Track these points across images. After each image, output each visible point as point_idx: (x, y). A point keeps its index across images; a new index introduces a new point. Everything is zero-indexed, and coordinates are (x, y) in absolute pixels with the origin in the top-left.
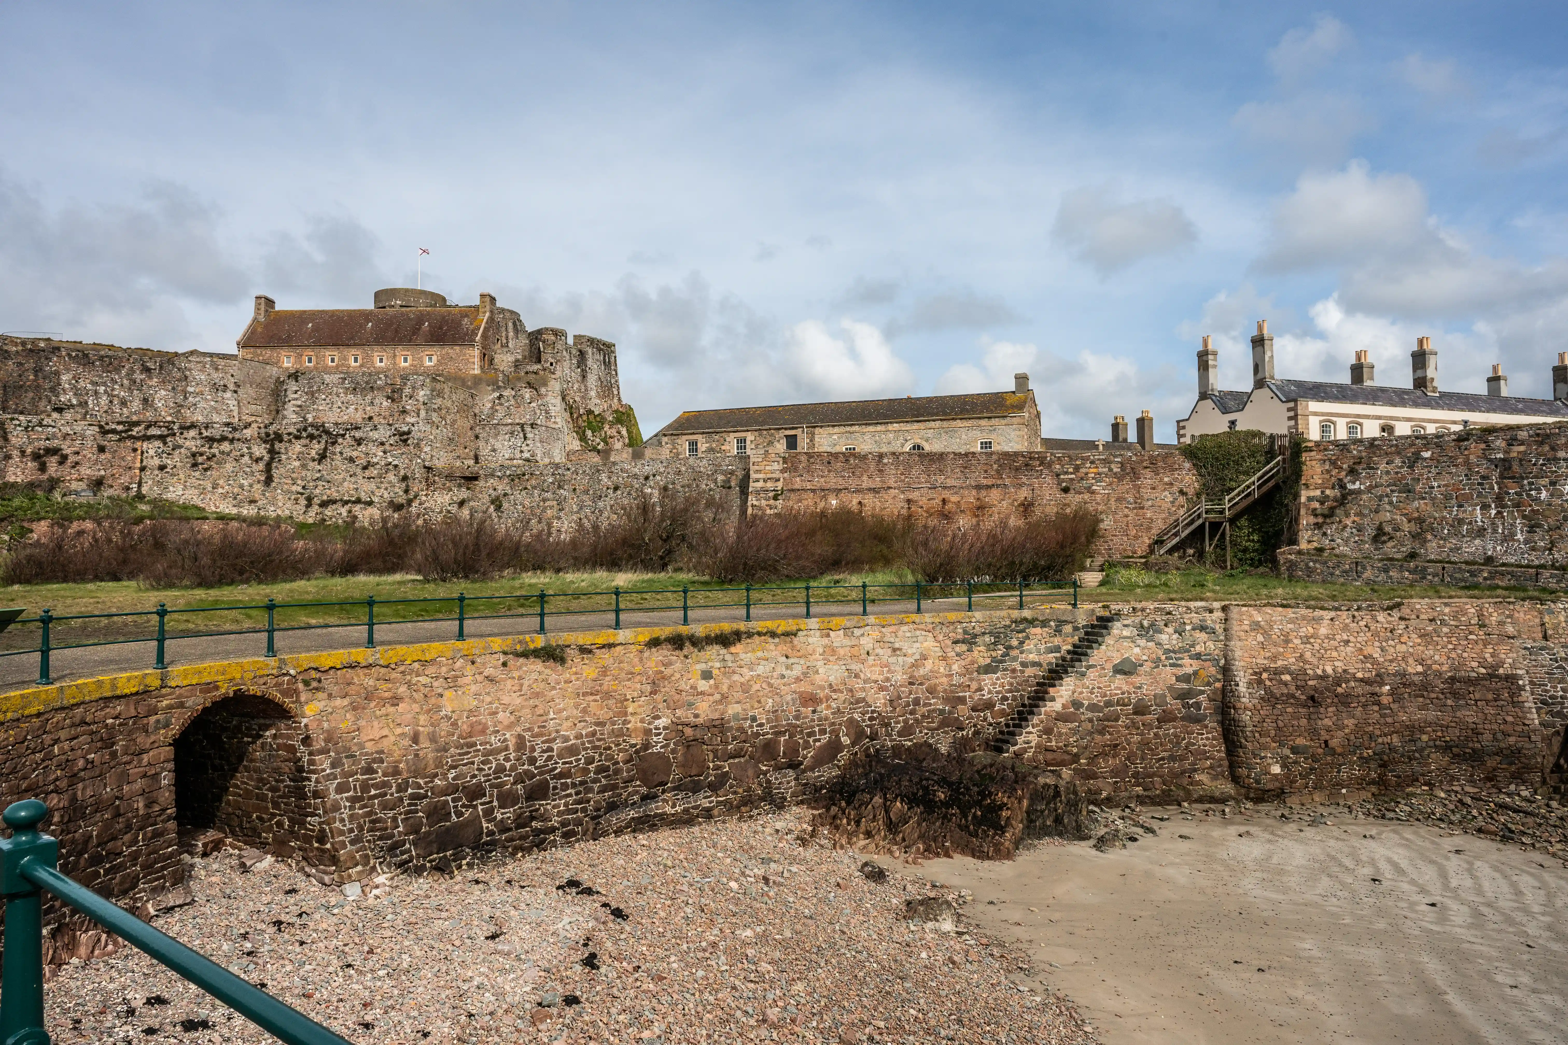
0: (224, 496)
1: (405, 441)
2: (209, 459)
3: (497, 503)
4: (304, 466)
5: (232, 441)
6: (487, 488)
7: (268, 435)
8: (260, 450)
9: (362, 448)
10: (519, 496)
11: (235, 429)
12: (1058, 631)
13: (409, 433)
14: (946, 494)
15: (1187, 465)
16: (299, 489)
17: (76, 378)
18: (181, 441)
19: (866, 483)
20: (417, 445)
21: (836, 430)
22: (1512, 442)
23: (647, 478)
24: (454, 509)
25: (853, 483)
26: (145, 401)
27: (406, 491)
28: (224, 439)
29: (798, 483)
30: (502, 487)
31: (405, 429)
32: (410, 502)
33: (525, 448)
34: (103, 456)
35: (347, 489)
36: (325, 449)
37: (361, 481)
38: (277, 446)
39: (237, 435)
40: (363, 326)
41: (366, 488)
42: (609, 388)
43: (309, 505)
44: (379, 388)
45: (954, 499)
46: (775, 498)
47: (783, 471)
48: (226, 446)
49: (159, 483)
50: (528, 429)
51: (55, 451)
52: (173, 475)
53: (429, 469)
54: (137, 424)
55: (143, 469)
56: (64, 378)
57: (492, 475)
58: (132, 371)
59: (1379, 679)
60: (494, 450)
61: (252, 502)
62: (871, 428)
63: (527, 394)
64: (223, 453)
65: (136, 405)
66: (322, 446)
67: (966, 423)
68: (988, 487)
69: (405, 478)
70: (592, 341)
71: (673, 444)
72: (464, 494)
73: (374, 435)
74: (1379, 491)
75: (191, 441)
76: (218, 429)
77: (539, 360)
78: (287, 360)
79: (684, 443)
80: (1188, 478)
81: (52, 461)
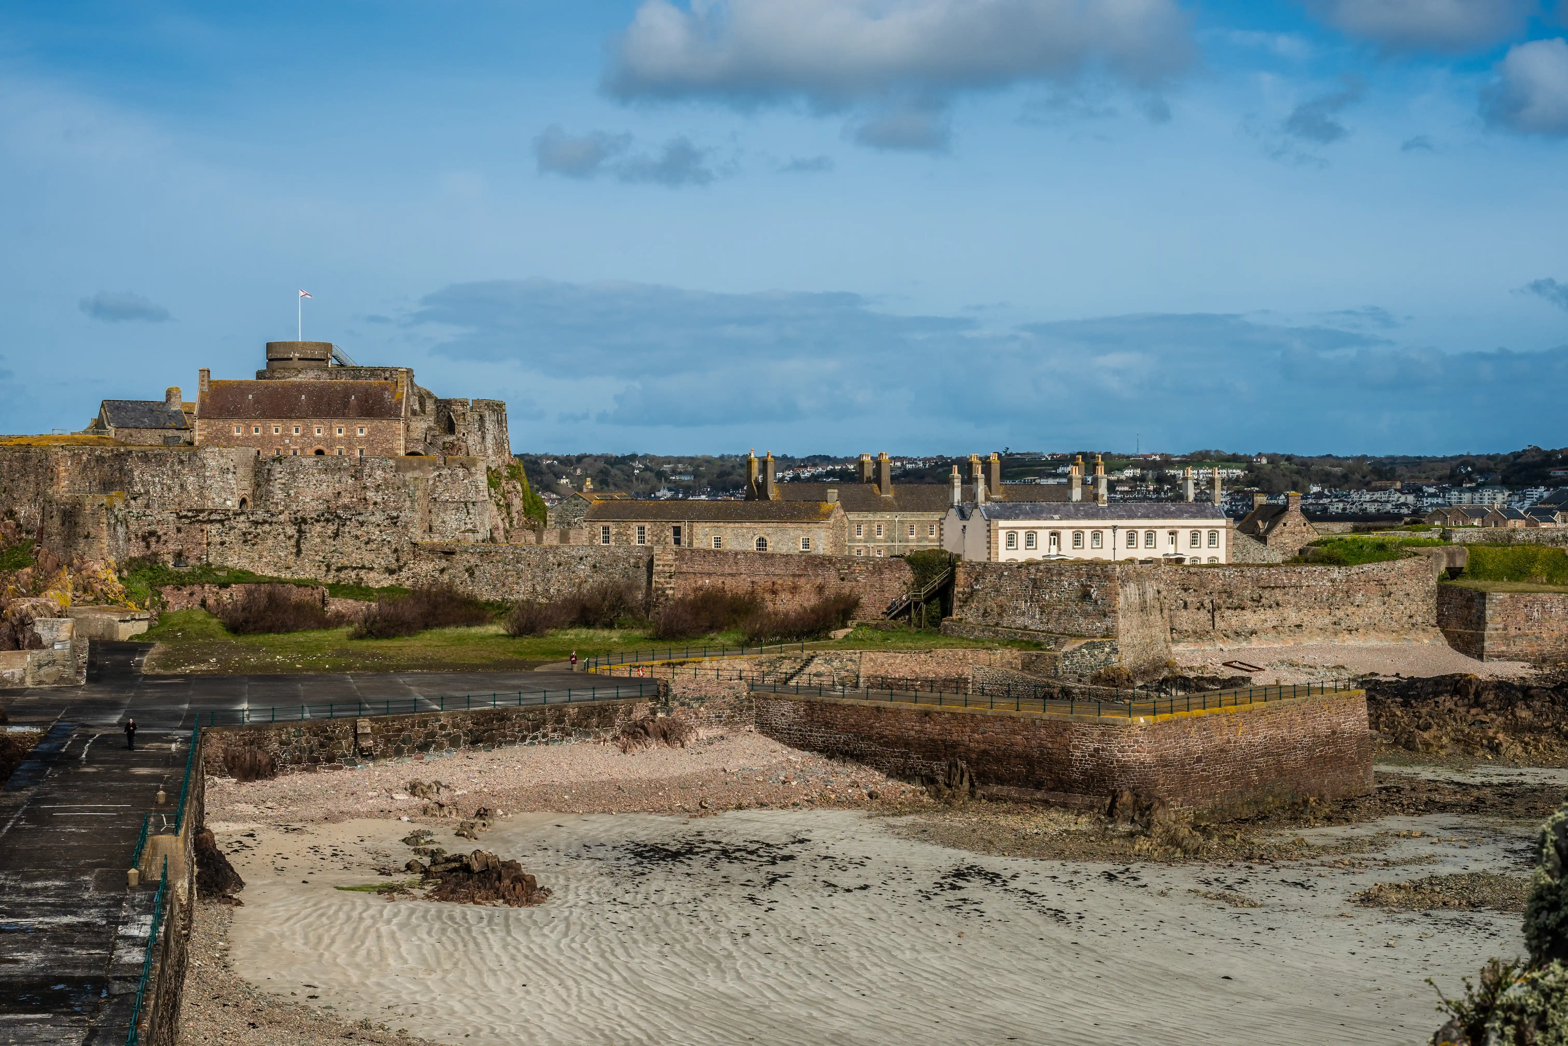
0: (268, 564)
1: (395, 523)
2: (255, 537)
3: (470, 571)
4: (323, 542)
5: (271, 524)
6: (462, 560)
7: (296, 519)
8: (291, 530)
9: (364, 528)
10: (488, 567)
11: (273, 515)
12: (795, 661)
13: (398, 517)
14: (775, 579)
15: (908, 568)
16: (321, 559)
17: (142, 473)
18: (234, 524)
19: (727, 570)
20: (405, 527)
21: (708, 524)
22: (1038, 570)
23: (581, 559)
24: (437, 575)
25: (719, 570)
26: (182, 485)
27: (397, 560)
28: (265, 522)
29: (684, 568)
30: (473, 559)
31: (395, 514)
32: (400, 569)
33: (468, 521)
34: (180, 535)
35: (355, 558)
36: (338, 529)
37: (364, 553)
38: (303, 527)
39: (274, 519)
40: (298, 398)
41: (368, 558)
42: (502, 444)
43: (328, 570)
45: (780, 582)
46: (670, 577)
47: (675, 560)
48: (267, 527)
49: (221, 555)
50: (470, 506)
51: (152, 533)
52: (231, 549)
53: (415, 545)
54: (203, 511)
55: (208, 544)
56: (136, 473)
57: (466, 551)
59: (917, 680)
60: (444, 522)
61: (288, 568)
62: (731, 525)
63: (461, 472)
64: (264, 532)
66: (336, 527)
67: (793, 525)
68: (800, 576)
69: (396, 551)
70: (487, 404)
71: (591, 527)
72: (444, 564)
73: (373, 519)
74: (986, 590)
75: (242, 524)
76: (260, 515)
77: (451, 428)
78: (237, 429)
79: (599, 527)
80: (908, 575)
81: (153, 539)
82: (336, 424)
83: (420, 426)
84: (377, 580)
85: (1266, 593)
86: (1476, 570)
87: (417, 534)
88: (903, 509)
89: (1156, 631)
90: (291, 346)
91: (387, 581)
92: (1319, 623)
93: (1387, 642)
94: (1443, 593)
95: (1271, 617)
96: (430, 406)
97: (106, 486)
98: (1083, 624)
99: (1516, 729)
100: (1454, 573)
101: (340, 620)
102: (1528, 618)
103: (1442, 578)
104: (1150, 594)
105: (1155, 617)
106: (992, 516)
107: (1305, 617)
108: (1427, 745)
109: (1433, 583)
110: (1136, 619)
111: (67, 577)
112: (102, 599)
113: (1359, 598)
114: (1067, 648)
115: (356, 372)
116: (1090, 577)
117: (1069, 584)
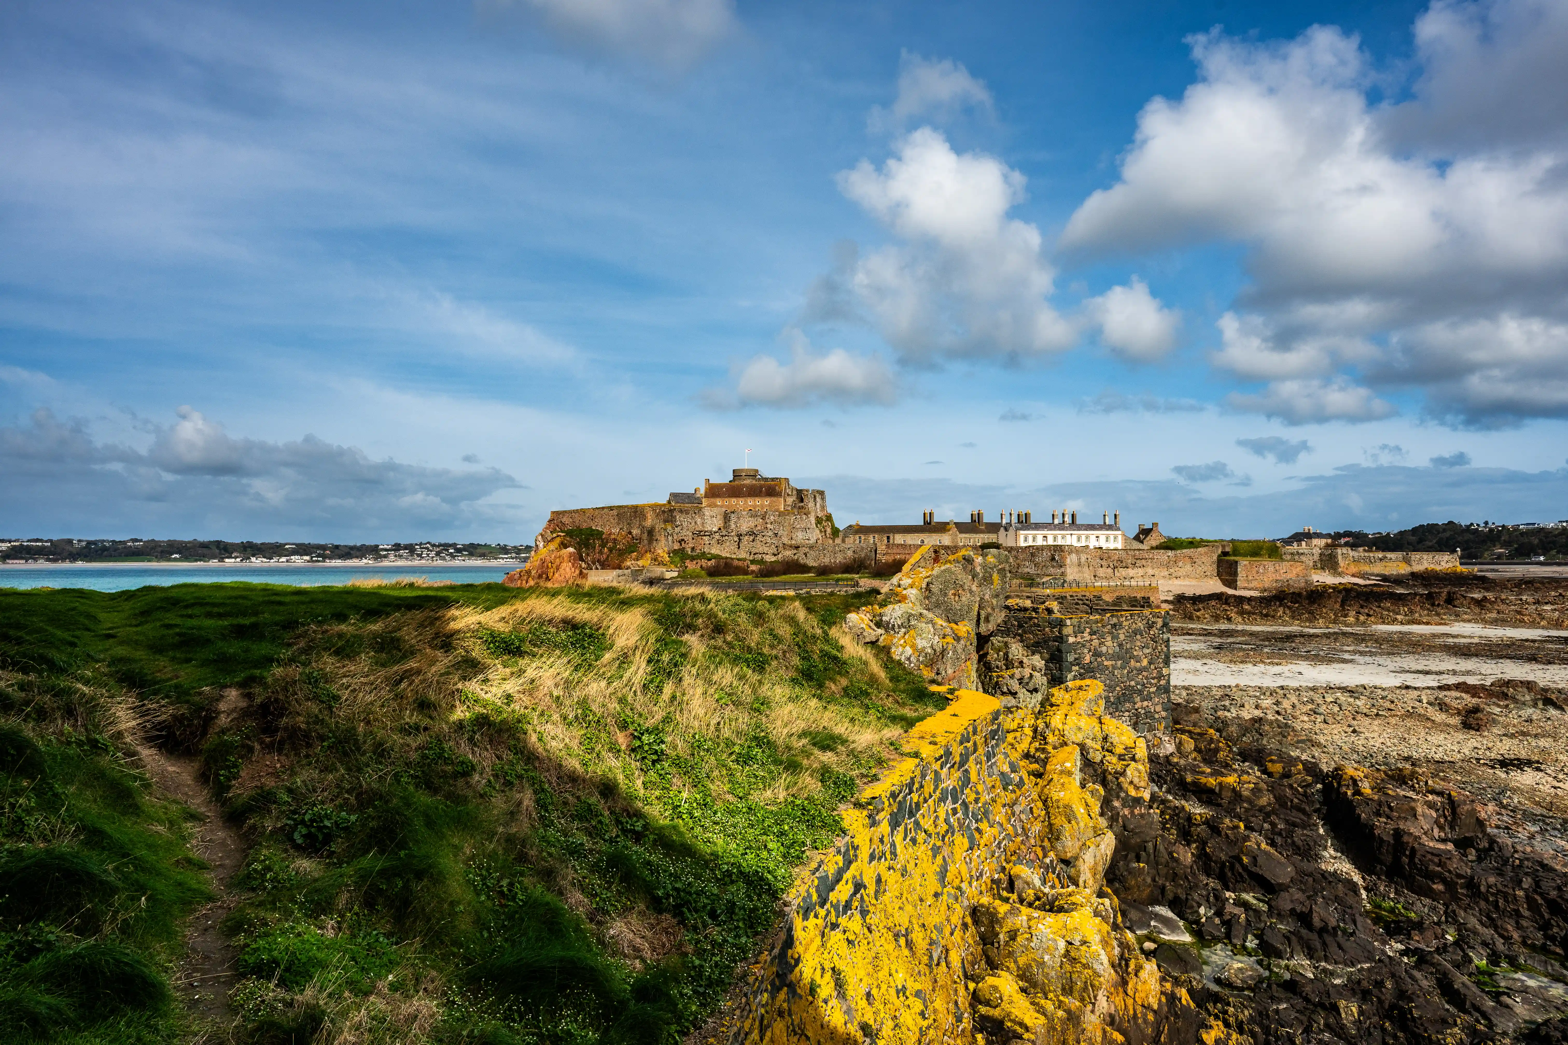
0: (727, 552)
1: (777, 536)
2: (722, 542)
3: (806, 554)
4: (749, 543)
5: (729, 537)
6: (803, 550)
7: (738, 534)
8: (736, 539)
9: (765, 538)
10: (813, 553)
11: (730, 533)
16: (748, 550)
17: (680, 517)
18: (714, 536)
19: (907, 552)
20: (781, 537)
21: (900, 535)
22: (1035, 549)
23: (849, 549)
24: (793, 556)
25: (903, 552)
26: (695, 522)
27: (777, 550)
28: (727, 536)
29: (889, 551)
30: (807, 550)
31: (777, 533)
32: (778, 554)
34: (694, 541)
35: (761, 550)
36: (754, 538)
37: (765, 547)
38: (741, 537)
39: (730, 535)
40: (742, 490)
41: (766, 550)
42: (823, 507)
43: (750, 555)
46: (884, 555)
47: (886, 548)
48: (727, 538)
49: (709, 548)
50: (808, 530)
51: (683, 540)
52: (713, 546)
53: (784, 544)
54: (702, 531)
55: (704, 544)
56: (677, 517)
57: (802, 546)
58: (692, 514)
61: (735, 554)
62: (910, 535)
63: (805, 517)
64: (726, 540)
65: (693, 524)
67: (935, 534)
69: (777, 547)
70: (818, 491)
71: (854, 537)
72: (795, 552)
73: (768, 534)
74: (1012, 558)
75: (717, 536)
76: (724, 533)
77: (802, 500)
78: (719, 502)
79: (857, 537)
81: (683, 542)
82: (757, 499)
83: (790, 500)
84: (770, 558)
85: (1139, 562)
86: (1236, 552)
87: (785, 540)
88: (989, 532)
89: (1086, 575)
90: (742, 470)
91: (773, 559)
92: (1162, 574)
93: (1194, 582)
94: (1220, 562)
95: (1141, 571)
96: (795, 492)
97: (665, 521)
98: (1052, 570)
99: (1242, 613)
100: (1225, 554)
101: (753, 572)
102: (1258, 572)
103: (1219, 556)
104: (1083, 559)
105: (1086, 569)
106: (1017, 529)
107: (1156, 572)
108: (1198, 617)
109: (1215, 558)
110: (1076, 569)
111: (648, 555)
112: (662, 564)
113: (1180, 564)
114: (1044, 580)
115: (766, 479)
116: (1053, 551)
117: (1046, 554)
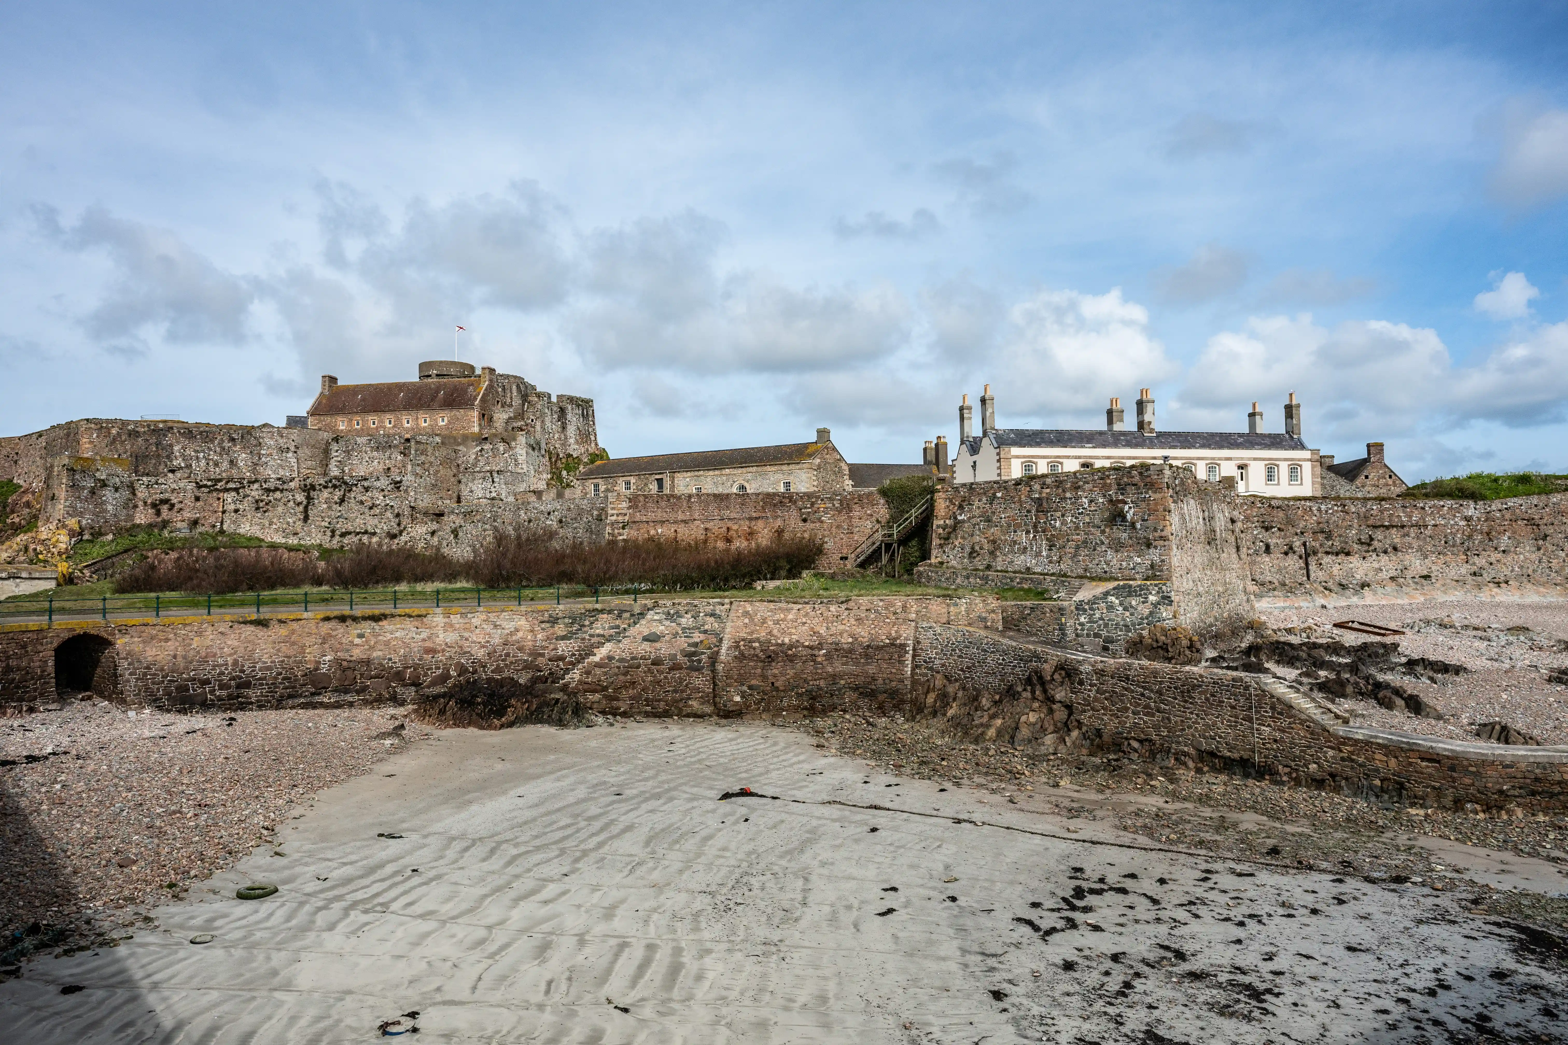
0: (277, 530)
1: (398, 488)
2: (267, 504)
3: (455, 532)
4: (330, 508)
5: (282, 491)
6: (449, 522)
7: (305, 486)
8: (300, 497)
9: (369, 494)
10: (469, 527)
11: (284, 482)
12: (619, 616)
13: (401, 482)
14: (730, 524)
15: (882, 501)
16: (327, 524)
17: (183, 448)
18: (248, 492)
19: (681, 517)
20: (406, 491)
21: (689, 474)
22: (1044, 486)
23: (549, 514)
24: (428, 537)
25: (672, 516)
26: (231, 462)
27: (399, 525)
28: (277, 489)
29: (638, 517)
30: (459, 521)
31: (398, 479)
32: (401, 532)
33: (493, 489)
34: (198, 504)
35: (359, 524)
36: (344, 495)
37: (368, 518)
38: (312, 493)
39: (285, 487)
41: (371, 523)
42: (586, 436)
43: (333, 536)
44: (396, 446)
45: (735, 527)
46: (623, 528)
47: (629, 508)
48: (278, 495)
49: (234, 522)
50: (495, 475)
51: (166, 501)
52: (244, 516)
53: (413, 508)
54: (220, 480)
55: (224, 512)
56: (176, 448)
57: (453, 512)
58: (222, 441)
60: (471, 491)
61: (296, 534)
62: (711, 473)
64: (276, 499)
65: (225, 465)
66: (342, 493)
67: (773, 468)
68: (757, 518)
69: (398, 515)
70: (571, 399)
71: (583, 485)
72: (434, 526)
73: (378, 484)
74: (974, 521)
80: (882, 511)
81: (165, 508)
82: (422, 415)
85: (1379, 535)
87: (415, 498)
89: (1231, 577)
91: (387, 546)
92: (1453, 573)
95: (1388, 565)
98: (1114, 559)
104: (1220, 522)
105: (1229, 555)
106: (1003, 443)
107: (1434, 564)
110: (1200, 555)
113: (1504, 541)
114: (1081, 596)
116: (1122, 488)
117: (1091, 501)
